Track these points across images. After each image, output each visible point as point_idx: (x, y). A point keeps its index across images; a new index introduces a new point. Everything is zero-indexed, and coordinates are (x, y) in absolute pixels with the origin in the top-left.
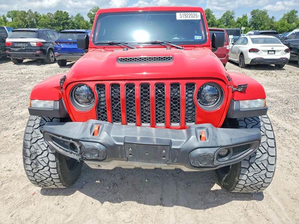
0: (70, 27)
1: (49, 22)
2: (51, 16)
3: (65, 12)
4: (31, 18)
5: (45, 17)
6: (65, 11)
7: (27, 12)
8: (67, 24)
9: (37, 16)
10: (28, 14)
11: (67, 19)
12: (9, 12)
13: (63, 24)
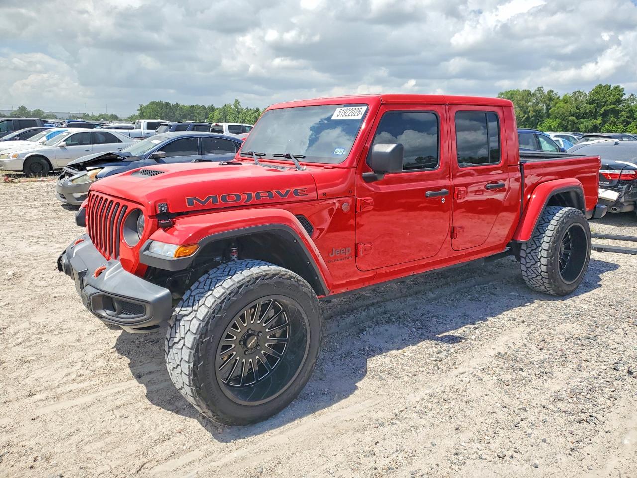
0: (621, 119)
1: (574, 110)
2: (583, 98)
3: (615, 88)
4: (537, 103)
5: (566, 101)
6: (616, 85)
7: (533, 92)
8: (616, 113)
9: (551, 99)
10: (534, 95)
11: (618, 101)
12: (502, 93)
13: (605, 114)
